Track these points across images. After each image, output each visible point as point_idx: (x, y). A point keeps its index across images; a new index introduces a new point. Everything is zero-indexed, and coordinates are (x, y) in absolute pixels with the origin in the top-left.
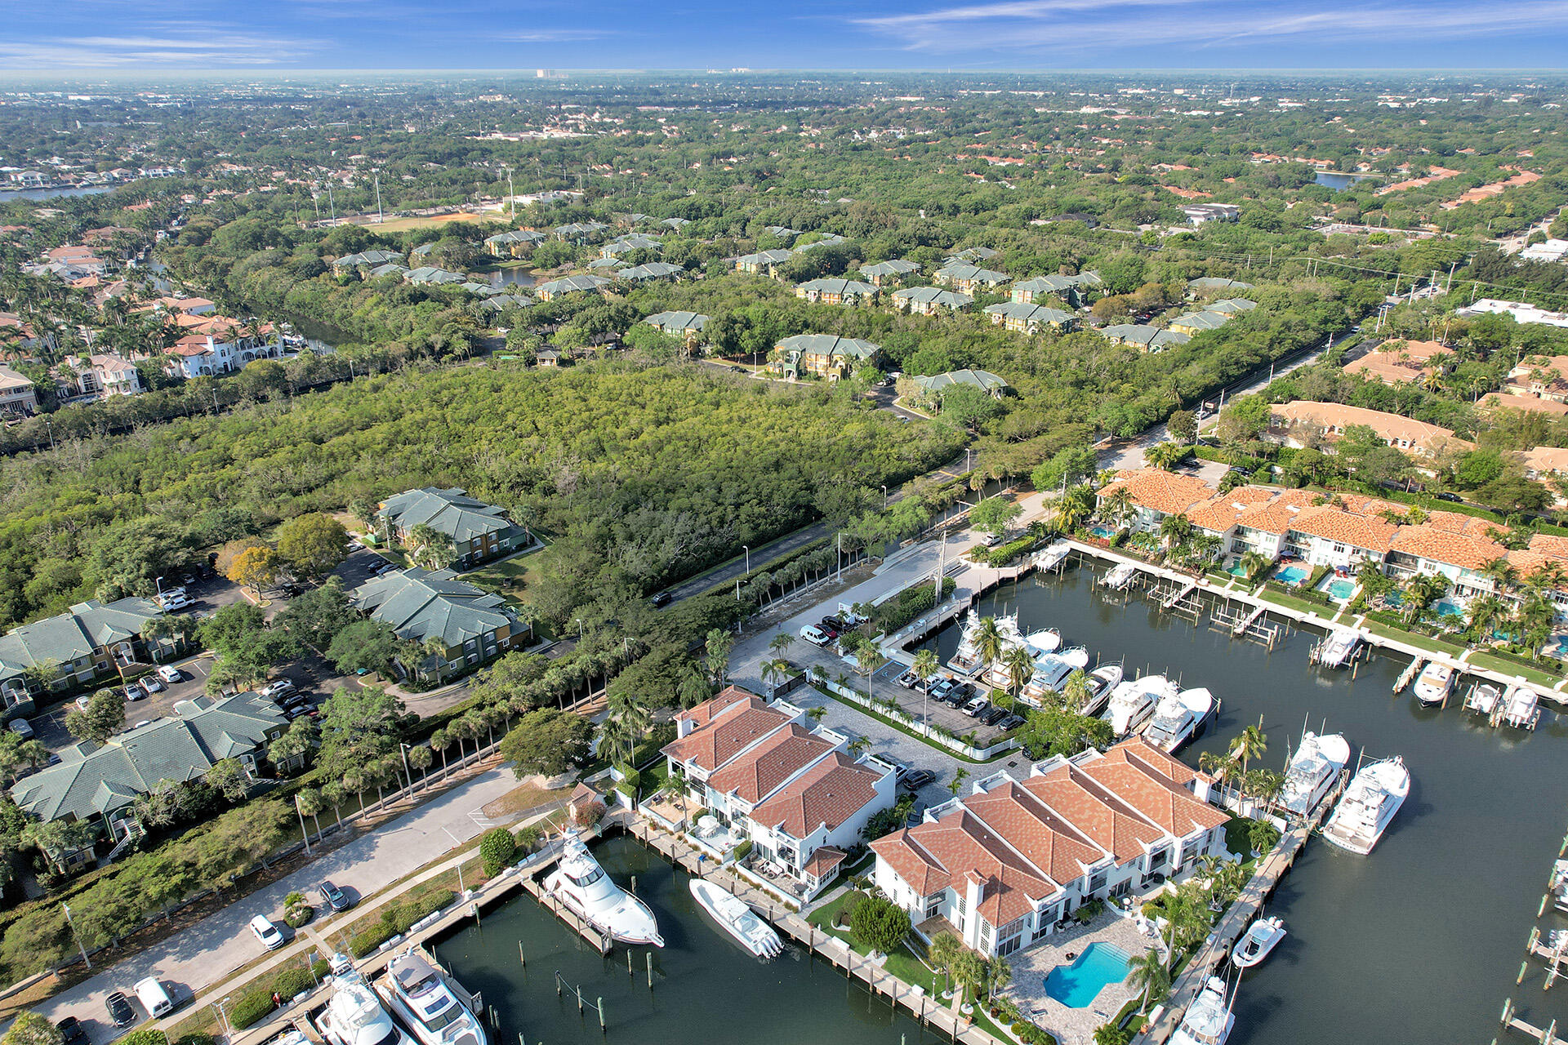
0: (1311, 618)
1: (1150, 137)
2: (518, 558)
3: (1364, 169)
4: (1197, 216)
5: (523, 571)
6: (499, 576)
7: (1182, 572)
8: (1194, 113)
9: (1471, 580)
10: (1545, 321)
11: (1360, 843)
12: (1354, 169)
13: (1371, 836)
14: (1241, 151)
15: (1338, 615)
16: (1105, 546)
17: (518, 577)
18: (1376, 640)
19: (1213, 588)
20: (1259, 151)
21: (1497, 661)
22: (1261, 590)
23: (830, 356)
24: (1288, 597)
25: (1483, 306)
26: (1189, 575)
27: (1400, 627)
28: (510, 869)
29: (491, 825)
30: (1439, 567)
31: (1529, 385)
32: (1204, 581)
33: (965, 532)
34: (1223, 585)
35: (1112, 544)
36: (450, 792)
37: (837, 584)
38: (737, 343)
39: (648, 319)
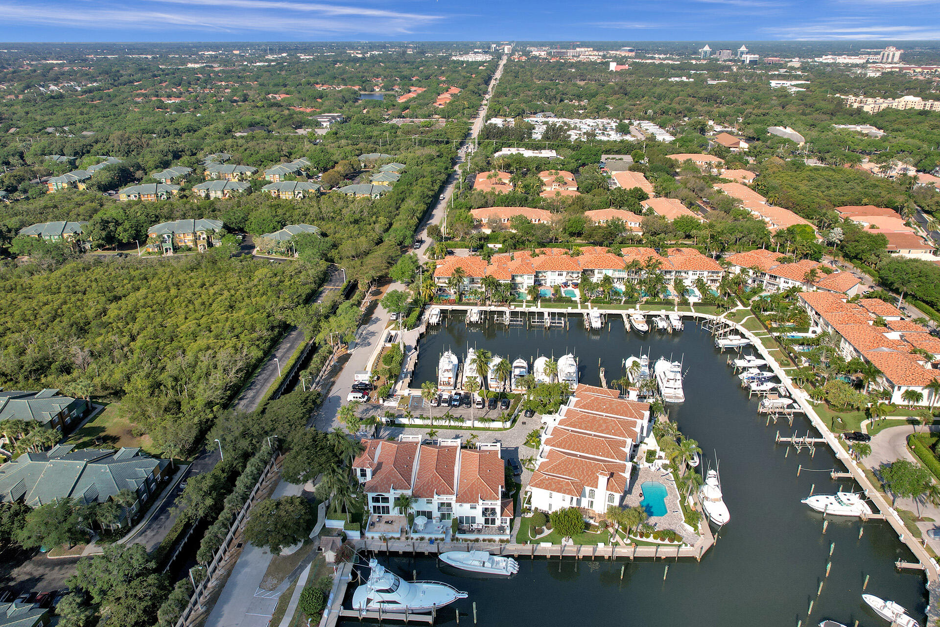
0: (570, 310)
1: (248, 79)
2: (91, 421)
3: (377, 90)
4: (324, 122)
5: (103, 429)
6: (86, 439)
7: (499, 306)
8: (258, 64)
9: (617, 275)
10: (535, 155)
11: (678, 398)
12: (373, 90)
13: (680, 393)
14: (308, 84)
15: (579, 306)
16: (456, 304)
17: (102, 434)
18: (603, 311)
19: (518, 309)
20: (317, 83)
21: (650, 306)
22: (539, 304)
23: (195, 233)
24: (552, 303)
25: (505, 151)
26: (503, 306)
27: (607, 303)
28: (324, 612)
29: (279, 594)
30: (604, 272)
31: (552, 185)
32: (513, 307)
33: (374, 316)
34: (522, 306)
35: (457, 301)
36: (224, 590)
37: (335, 366)
38: (114, 237)
39: (22, 232)
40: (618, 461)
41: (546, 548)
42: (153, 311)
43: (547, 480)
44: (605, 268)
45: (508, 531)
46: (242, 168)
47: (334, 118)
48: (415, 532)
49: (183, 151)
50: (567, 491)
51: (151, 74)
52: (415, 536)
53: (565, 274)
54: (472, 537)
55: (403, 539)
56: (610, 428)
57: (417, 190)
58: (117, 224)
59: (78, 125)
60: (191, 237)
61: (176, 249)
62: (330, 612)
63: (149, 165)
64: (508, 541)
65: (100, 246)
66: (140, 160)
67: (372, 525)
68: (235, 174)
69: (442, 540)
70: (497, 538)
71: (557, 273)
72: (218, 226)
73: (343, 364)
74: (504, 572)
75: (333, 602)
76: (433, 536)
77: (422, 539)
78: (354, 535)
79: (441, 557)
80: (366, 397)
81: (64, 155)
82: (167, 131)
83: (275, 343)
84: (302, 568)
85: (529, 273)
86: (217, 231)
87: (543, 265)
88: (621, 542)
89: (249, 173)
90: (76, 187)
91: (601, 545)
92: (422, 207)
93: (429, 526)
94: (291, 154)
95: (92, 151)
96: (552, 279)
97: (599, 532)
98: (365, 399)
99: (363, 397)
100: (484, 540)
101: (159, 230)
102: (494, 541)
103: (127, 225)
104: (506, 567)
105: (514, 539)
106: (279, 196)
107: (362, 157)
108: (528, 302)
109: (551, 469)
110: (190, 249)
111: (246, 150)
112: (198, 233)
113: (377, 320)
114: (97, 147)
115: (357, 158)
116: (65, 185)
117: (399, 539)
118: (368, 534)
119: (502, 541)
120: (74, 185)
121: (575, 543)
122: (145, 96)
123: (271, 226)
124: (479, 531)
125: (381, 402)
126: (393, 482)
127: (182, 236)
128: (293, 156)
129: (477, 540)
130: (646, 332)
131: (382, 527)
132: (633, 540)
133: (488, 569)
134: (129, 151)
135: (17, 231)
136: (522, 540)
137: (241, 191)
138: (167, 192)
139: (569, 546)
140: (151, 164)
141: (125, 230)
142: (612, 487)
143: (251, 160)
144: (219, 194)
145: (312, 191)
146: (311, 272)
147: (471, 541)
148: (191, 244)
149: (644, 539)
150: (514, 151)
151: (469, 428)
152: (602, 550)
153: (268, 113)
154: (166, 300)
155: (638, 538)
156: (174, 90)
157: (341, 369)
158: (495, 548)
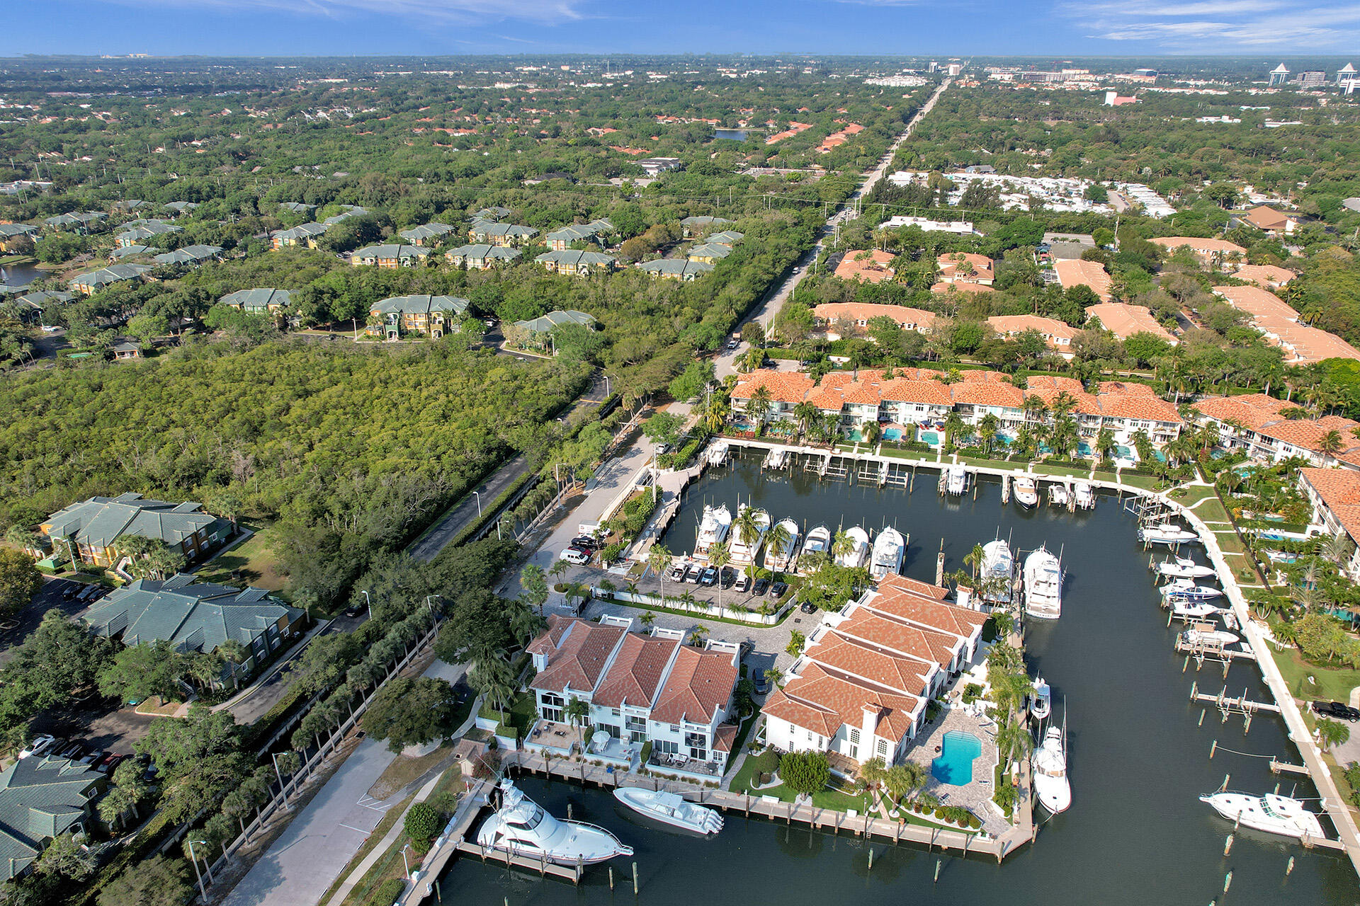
0: (923, 463)
1: (568, 106)
2: (234, 549)
3: (743, 125)
4: (651, 168)
5: (244, 561)
6: (222, 571)
7: (818, 447)
8: (589, 85)
9: (1009, 416)
10: (939, 228)
11: (1050, 611)
12: (737, 126)
13: (1056, 604)
14: (648, 115)
15: (939, 457)
17: (242, 568)
18: (973, 469)
19: (845, 455)
20: (661, 114)
21: (1051, 468)
22: (878, 449)
23: (429, 314)
24: (899, 450)
25: (896, 221)
26: (823, 447)
27: (983, 457)
28: (440, 839)
29: (388, 806)
30: (989, 410)
31: (953, 275)
32: (837, 451)
33: (635, 447)
34: (851, 450)
35: (757, 435)
36: (324, 788)
37: (559, 510)
38: (328, 313)
39: (223, 300)
40: (907, 693)
41: (770, 805)
42: (345, 414)
43: (789, 706)
44: (991, 404)
45: (721, 772)
46: (518, 229)
47: (665, 163)
48: (591, 752)
49: (450, 202)
50: (815, 726)
51: (443, 96)
52: (590, 758)
53: (926, 408)
54: (668, 772)
55: (573, 759)
56: (911, 643)
57: (747, 271)
58: (335, 295)
59: (332, 164)
60: (423, 319)
61: (403, 334)
62: (445, 842)
63: (400, 219)
64: (717, 786)
65: (310, 323)
66: (390, 213)
67: (535, 734)
68: (507, 237)
69: (626, 769)
70: (702, 779)
71: (915, 406)
72: (460, 305)
73: (573, 508)
74: (699, 829)
75: (454, 829)
76: (614, 763)
77: (598, 763)
78: (509, 743)
79: (618, 794)
80: (586, 557)
81: (303, 202)
82: (436, 175)
83: (489, 470)
84: (429, 777)
85: (871, 403)
86: (459, 313)
87: (894, 392)
88: (884, 813)
89: (526, 237)
90: (306, 245)
91: (852, 813)
92: (749, 296)
93: (614, 747)
94: (589, 212)
95: (338, 198)
96: (906, 414)
97: (855, 794)
98: (583, 561)
99: (582, 557)
100: (684, 779)
101: (385, 306)
102: (698, 783)
103: (346, 298)
104: (704, 822)
105: (727, 785)
106: (556, 270)
107: (687, 222)
108: (861, 445)
109: (800, 691)
110: (421, 336)
111: (530, 204)
112: (434, 315)
113: (639, 451)
114: (344, 193)
115: (679, 223)
116: (293, 242)
117: (567, 758)
118: (528, 746)
119: (708, 784)
120: (303, 242)
121: (815, 804)
122: (428, 126)
123: (531, 311)
124: (680, 765)
125: (605, 566)
126: (572, 679)
127: (412, 316)
128: (592, 215)
129: (673, 778)
130: (1032, 507)
131: (549, 738)
132: (903, 814)
133: (678, 820)
134: (382, 200)
135: (217, 299)
136: (737, 787)
137: (507, 261)
138: (412, 256)
139: (804, 808)
140: (404, 218)
141: (343, 305)
142: (884, 730)
143: (533, 218)
144: (479, 263)
145: (602, 265)
146: (565, 378)
147: (665, 777)
148: (422, 329)
149: (921, 815)
150: (908, 221)
151: (715, 618)
152: (852, 820)
153: (578, 155)
154: (364, 401)
155: (913, 812)
156: (468, 119)
157: (567, 515)
158: (694, 792)
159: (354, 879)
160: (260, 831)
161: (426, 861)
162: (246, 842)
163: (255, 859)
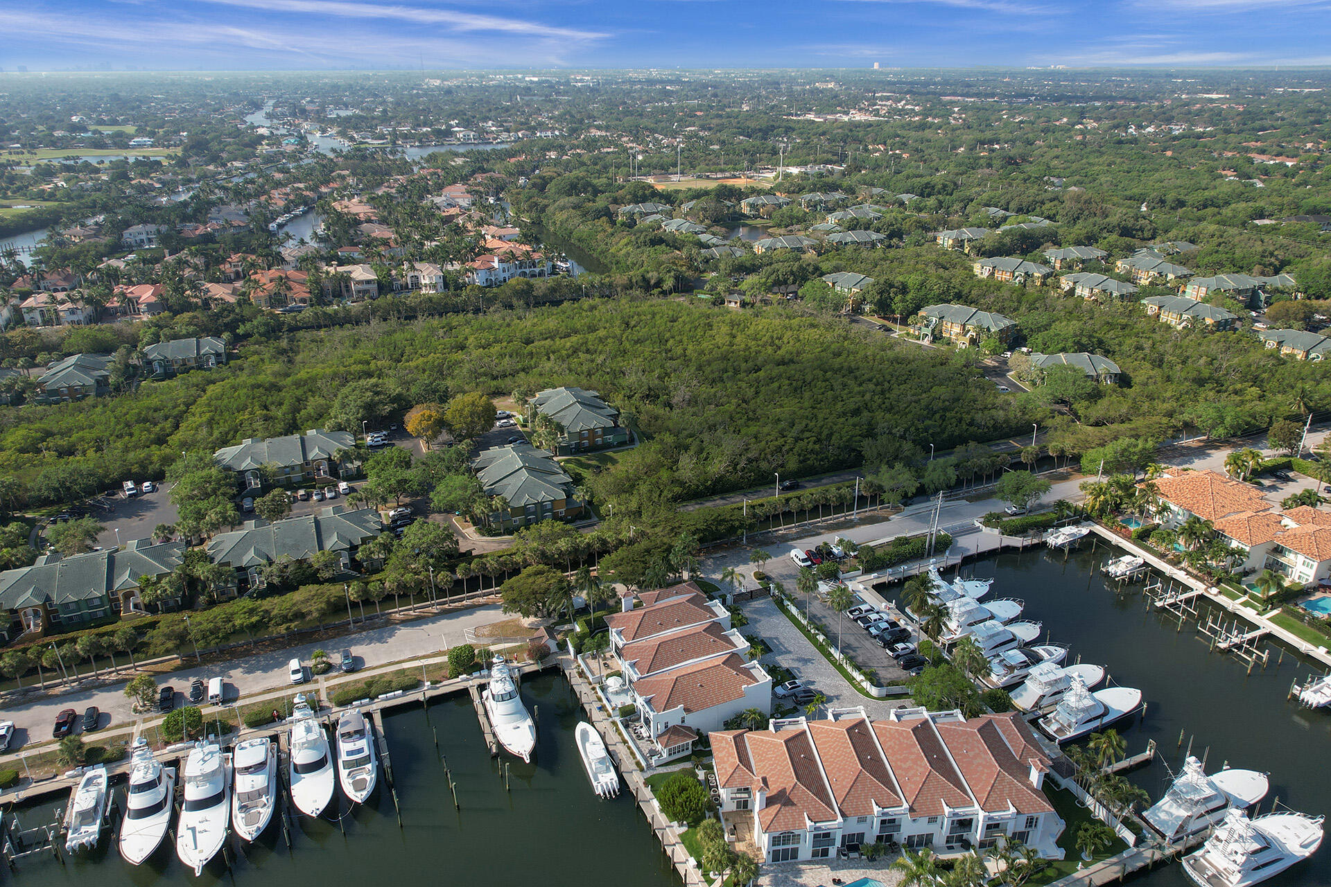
5: (612, 462)
6: (595, 463)
7: (1196, 577)
16: (1127, 537)
17: (609, 466)
19: (1223, 600)
22: (1275, 612)
23: (964, 326)
24: (1305, 627)
26: (1202, 580)
28: (465, 676)
29: (473, 642)
32: (1214, 590)
39: (825, 276)
40: (837, 806)
45: (654, 761)
46: (1167, 267)
52: (599, 693)
54: (627, 737)
56: (911, 773)
60: (958, 330)
62: (467, 680)
64: (642, 770)
65: (876, 311)
68: (1151, 274)
69: (610, 716)
70: (639, 757)
73: (862, 524)
75: (480, 677)
76: (607, 706)
77: (600, 700)
78: (571, 650)
79: (582, 724)
84: (514, 641)
86: (992, 332)
89: (1170, 277)
91: (692, 862)
98: (803, 564)
100: (629, 748)
102: (635, 758)
105: (649, 774)
109: (755, 740)
110: (950, 344)
112: (969, 327)
116: (950, 242)
118: (579, 659)
119: (638, 764)
121: (682, 835)
124: (640, 737)
127: (950, 324)
129: (625, 742)
136: (653, 782)
139: (672, 832)
142: (767, 814)
143: (1205, 259)
144: (1086, 293)
147: (621, 738)
148: (954, 338)
151: (834, 662)
159: (406, 665)
160: (411, 612)
161: (445, 682)
162: (398, 613)
163: (393, 624)
